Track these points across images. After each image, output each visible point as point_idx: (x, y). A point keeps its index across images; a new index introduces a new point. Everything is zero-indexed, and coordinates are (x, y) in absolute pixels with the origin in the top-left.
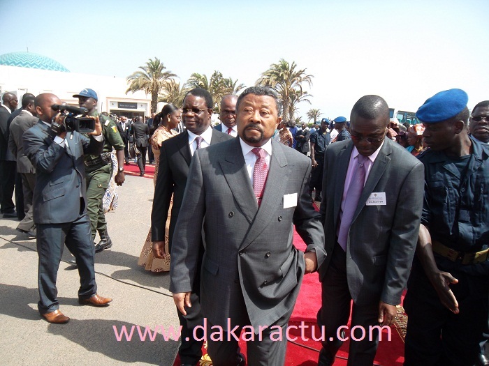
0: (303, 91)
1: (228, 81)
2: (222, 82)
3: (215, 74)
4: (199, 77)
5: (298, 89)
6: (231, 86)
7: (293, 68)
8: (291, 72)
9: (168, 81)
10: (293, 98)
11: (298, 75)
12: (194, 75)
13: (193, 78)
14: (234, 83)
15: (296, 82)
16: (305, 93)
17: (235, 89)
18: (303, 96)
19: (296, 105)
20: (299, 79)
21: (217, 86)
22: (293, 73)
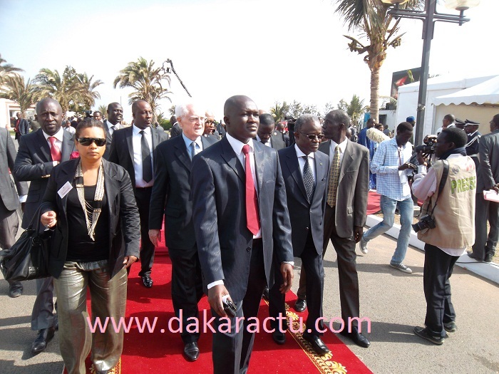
0: (163, 88)
1: (82, 77)
2: (76, 77)
3: (67, 69)
4: (49, 73)
5: (158, 86)
6: (86, 82)
7: (151, 66)
8: (150, 69)
9: (11, 75)
10: (153, 95)
11: (157, 72)
12: (44, 70)
13: (42, 73)
14: (89, 79)
15: (155, 79)
16: (166, 90)
17: (91, 85)
18: (164, 92)
19: (157, 101)
20: (158, 76)
21: (70, 82)
22: (152, 70)
